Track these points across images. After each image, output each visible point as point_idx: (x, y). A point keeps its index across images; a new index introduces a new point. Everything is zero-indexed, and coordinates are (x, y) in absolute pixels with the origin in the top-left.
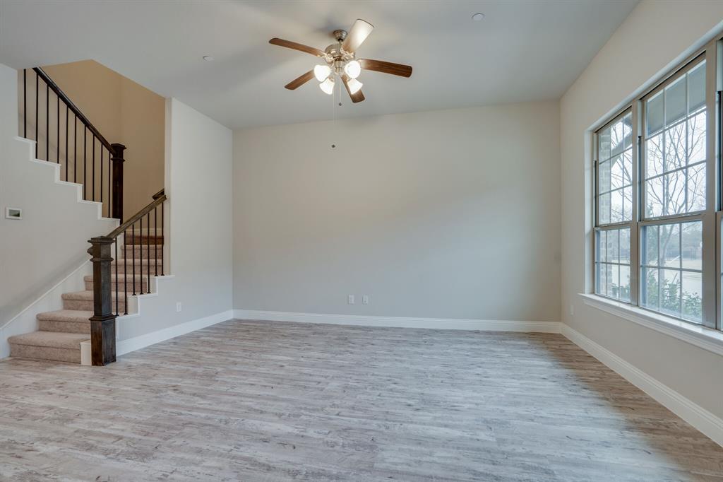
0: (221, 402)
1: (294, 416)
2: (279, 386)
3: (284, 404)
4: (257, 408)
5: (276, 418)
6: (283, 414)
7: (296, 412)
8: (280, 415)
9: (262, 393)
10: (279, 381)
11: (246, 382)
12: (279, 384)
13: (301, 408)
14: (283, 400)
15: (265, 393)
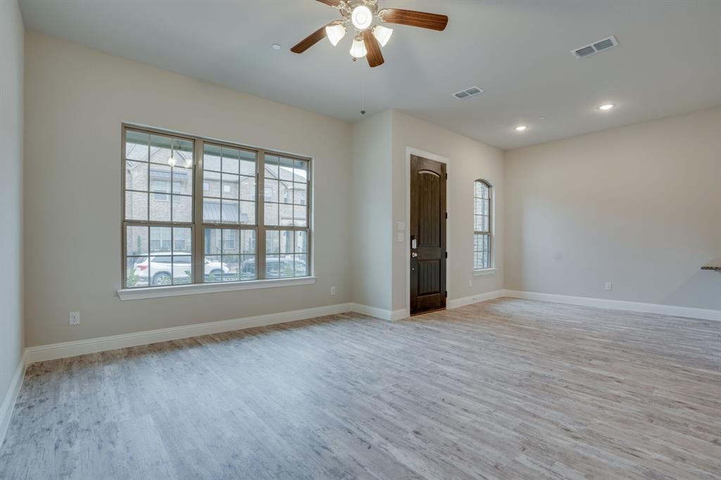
0: (498, 398)
1: (434, 372)
2: (434, 400)
3: (437, 381)
4: (462, 385)
5: (448, 374)
6: (442, 375)
7: (431, 374)
8: (445, 375)
9: (456, 397)
10: (432, 407)
11: (474, 417)
12: (434, 403)
13: (426, 375)
14: (437, 385)
15: (453, 396)
